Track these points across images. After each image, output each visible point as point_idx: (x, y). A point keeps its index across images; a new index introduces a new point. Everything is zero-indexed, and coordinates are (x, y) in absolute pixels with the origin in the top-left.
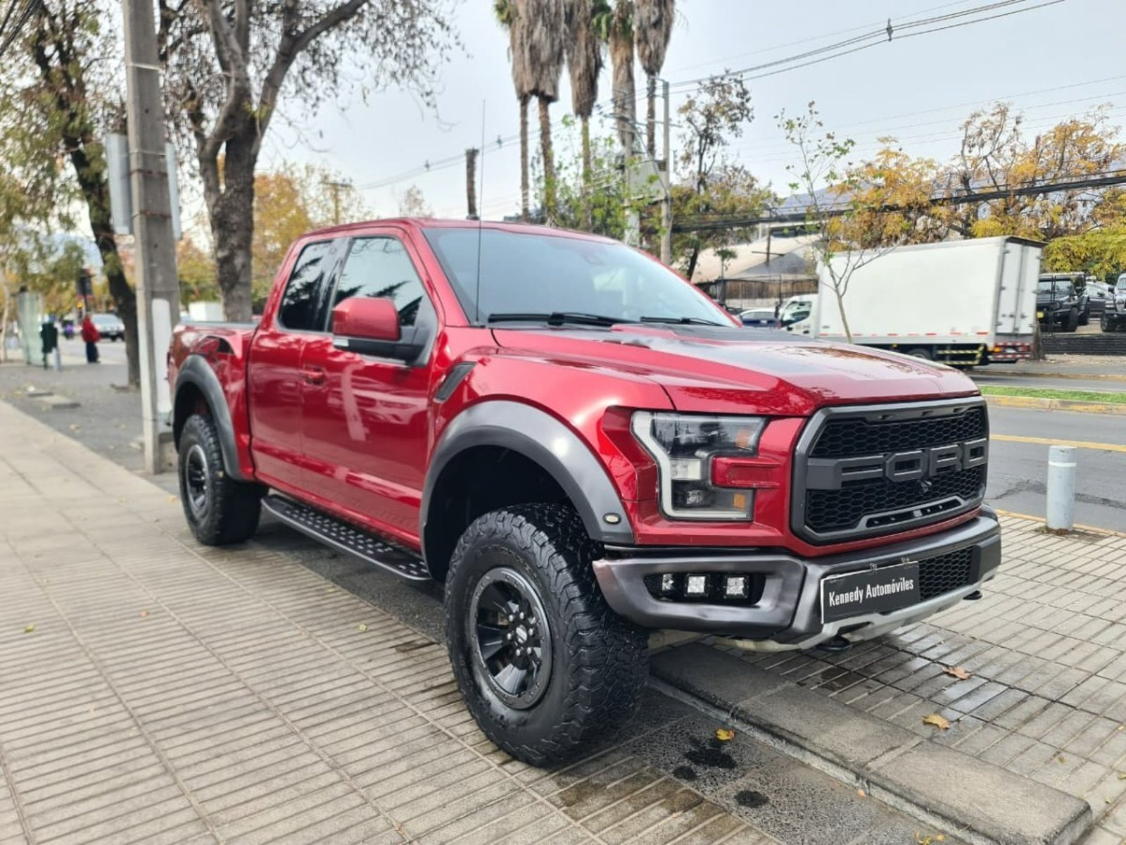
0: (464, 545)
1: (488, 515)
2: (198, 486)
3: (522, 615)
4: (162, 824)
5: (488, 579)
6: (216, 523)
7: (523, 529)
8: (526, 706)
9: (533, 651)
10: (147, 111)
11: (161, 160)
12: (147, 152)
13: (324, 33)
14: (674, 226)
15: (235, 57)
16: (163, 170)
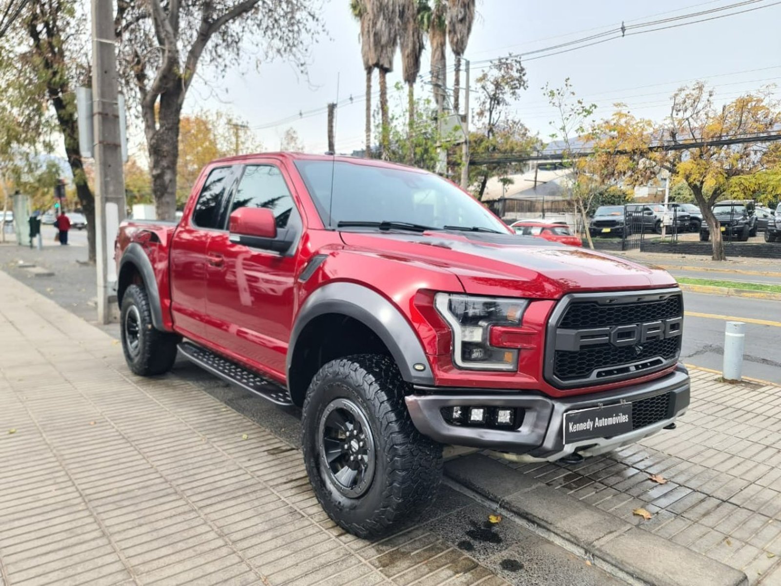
0: (316, 383)
1: (333, 362)
2: (134, 334)
3: (355, 432)
4: (100, 573)
5: (332, 406)
6: (145, 360)
7: (357, 373)
8: (356, 496)
9: (362, 457)
10: (106, 72)
11: (115, 106)
12: (105, 100)
13: (231, 21)
14: (470, 160)
15: (169, 35)
16: (116, 113)
